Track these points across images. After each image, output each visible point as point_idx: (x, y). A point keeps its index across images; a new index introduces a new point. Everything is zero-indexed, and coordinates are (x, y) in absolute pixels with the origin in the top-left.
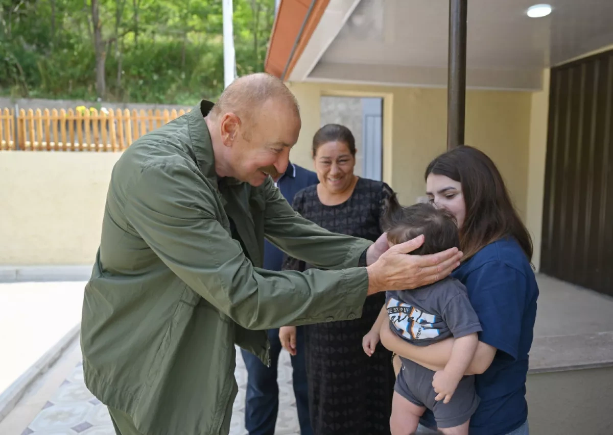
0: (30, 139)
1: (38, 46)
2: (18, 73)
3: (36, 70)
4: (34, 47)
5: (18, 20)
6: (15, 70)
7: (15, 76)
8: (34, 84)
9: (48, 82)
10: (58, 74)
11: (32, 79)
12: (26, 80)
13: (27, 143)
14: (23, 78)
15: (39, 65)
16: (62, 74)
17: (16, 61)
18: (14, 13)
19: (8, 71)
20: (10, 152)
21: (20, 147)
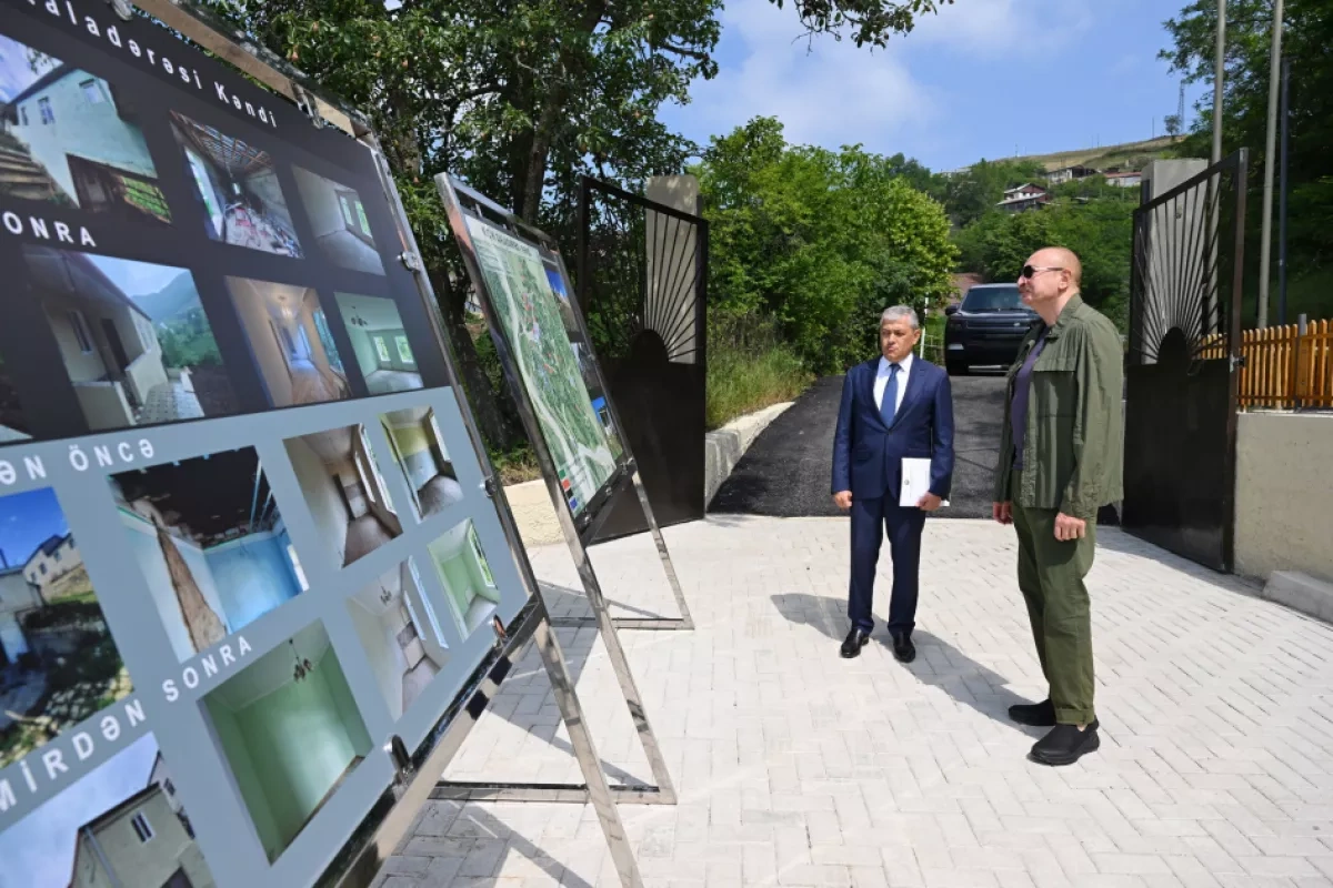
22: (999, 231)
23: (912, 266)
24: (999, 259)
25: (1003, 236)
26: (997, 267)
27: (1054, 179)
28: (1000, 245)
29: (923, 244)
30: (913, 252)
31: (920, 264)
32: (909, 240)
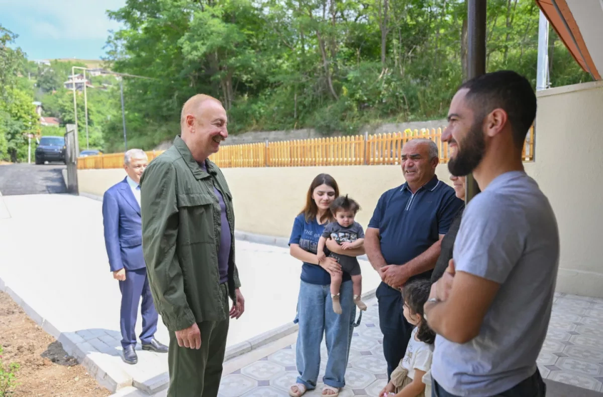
0: (374, 157)
1: (422, 79)
2: (404, 103)
3: (417, 99)
4: (418, 80)
5: (410, 62)
6: (402, 101)
7: (402, 106)
8: (413, 111)
9: (425, 107)
10: (432, 99)
11: (414, 106)
12: (409, 108)
13: (372, 159)
14: (407, 107)
15: (419, 94)
16: (435, 98)
17: (403, 95)
18: (408, 57)
19: (398, 102)
20: (361, 166)
21: (367, 162)
22: (64, 99)
23: (20, 123)
24: (65, 112)
25: (66, 102)
26: (64, 116)
27: (92, 73)
28: (65, 106)
29: (25, 113)
30: (21, 117)
31: (25, 121)
32: (19, 111)
